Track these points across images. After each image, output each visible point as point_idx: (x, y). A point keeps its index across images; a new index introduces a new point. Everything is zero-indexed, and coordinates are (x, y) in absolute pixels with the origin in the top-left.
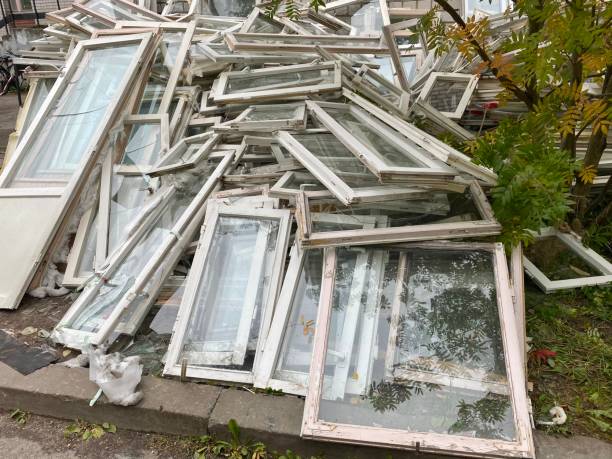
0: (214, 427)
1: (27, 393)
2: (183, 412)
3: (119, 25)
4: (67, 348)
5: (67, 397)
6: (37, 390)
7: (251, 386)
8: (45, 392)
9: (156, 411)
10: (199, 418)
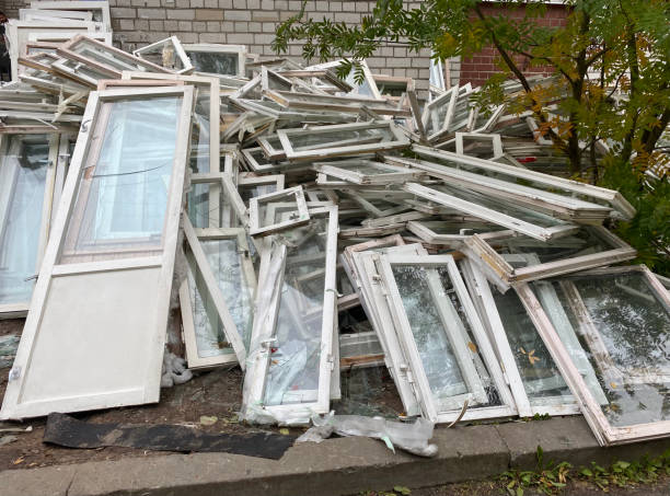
0: (517, 459)
1: (298, 476)
2: (483, 453)
3: (126, 76)
4: (284, 427)
5: (350, 468)
6: (310, 470)
7: (517, 417)
8: (321, 470)
9: (455, 458)
10: (501, 454)
